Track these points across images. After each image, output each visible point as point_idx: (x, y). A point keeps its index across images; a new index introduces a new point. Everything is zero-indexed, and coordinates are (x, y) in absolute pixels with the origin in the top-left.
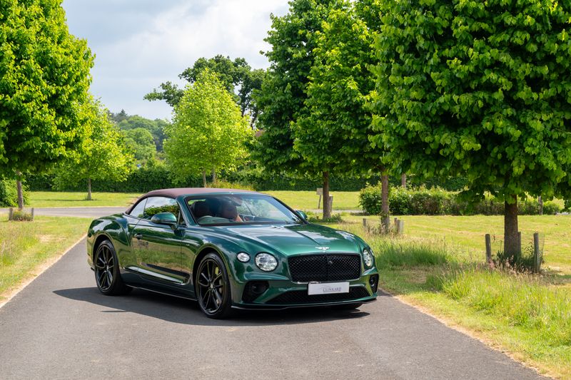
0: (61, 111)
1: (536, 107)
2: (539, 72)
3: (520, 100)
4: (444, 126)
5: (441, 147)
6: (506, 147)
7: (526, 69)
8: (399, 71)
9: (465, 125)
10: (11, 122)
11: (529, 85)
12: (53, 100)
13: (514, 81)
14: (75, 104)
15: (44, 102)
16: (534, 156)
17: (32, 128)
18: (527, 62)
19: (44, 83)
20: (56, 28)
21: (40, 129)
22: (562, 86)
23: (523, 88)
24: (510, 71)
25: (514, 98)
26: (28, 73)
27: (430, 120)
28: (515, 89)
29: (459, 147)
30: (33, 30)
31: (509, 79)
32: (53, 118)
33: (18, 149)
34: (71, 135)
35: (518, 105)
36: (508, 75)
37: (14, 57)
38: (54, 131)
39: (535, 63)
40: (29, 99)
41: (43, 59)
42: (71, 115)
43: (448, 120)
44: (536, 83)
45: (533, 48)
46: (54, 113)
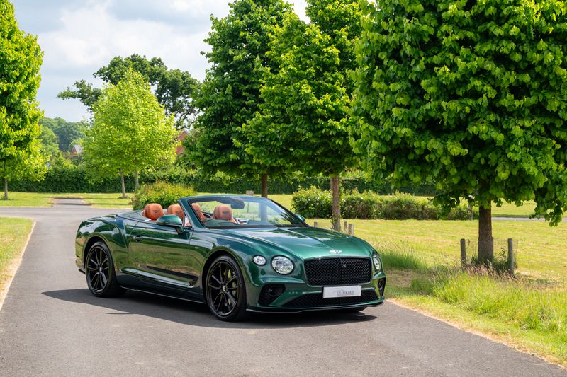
0: (12, 109)
1: (519, 114)
2: (520, 80)
3: (504, 107)
4: (428, 133)
5: (427, 152)
6: (488, 154)
7: (512, 77)
8: (382, 77)
9: (448, 131)
11: (511, 92)
12: (4, 98)
13: (498, 89)
14: (25, 102)
16: (516, 162)
18: (510, 70)
20: (6, 23)
22: (543, 94)
23: (506, 95)
24: (494, 78)
25: (497, 105)
27: (416, 127)
28: (498, 97)
29: (446, 151)
31: (493, 87)
32: (4, 116)
34: (21, 134)
35: (501, 111)
36: (492, 83)
38: (5, 130)
39: (518, 71)
42: (21, 113)
43: (433, 126)
44: (519, 90)
45: (517, 57)
46: (5, 111)
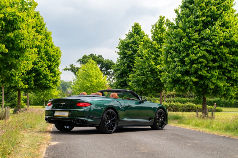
0: (52, 71)
1: (214, 68)
2: (214, 58)
5: (185, 81)
7: (211, 57)
9: (191, 74)
10: (36, 74)
11: (212, 61)
12: (49, 67)
13: (207, 60)
14: (56, 69)
15: (46, 68)
17: (43, 76)
18: (211, 55)
19: (47, 61)
20: (50, 43)
21: (45, 77)
22: (221, 63)
23: (210, 63)
24: (206, 57)
26: (41, 58)
27: (182, 73)
28: (208, 63)
29: (191, 80)
30: (43, 44)
32: (49, 73)
33: (37, 84)
34: (55, 79)
36: (205, 59)
37: (38, 53)
38: (50, 78)
40: (42, 66)
41: (46, 53)
42: (54, 73)
44: (214, 61)
45: (214, 51)
46: (50, 71)
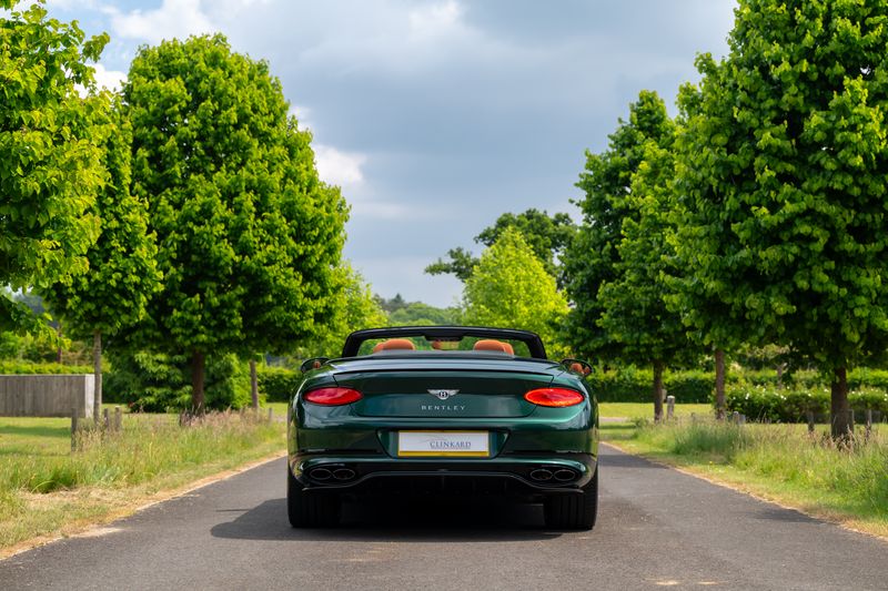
0: (310, 275)
2: (861, 220)
3: (845, 251)
4: (747, 284)
5: (745, 310)
6: (827, 308)
10: (249, 290)
11: (849, 234)
12: (299, 262)
13: (831, 230)
14: (328, 268)
15: (289, 266)
17: (274, 296)
18: (848, 208)
19: (292, 243)
20: (304, 173)
21: (284, 296)
23: (843, 238)
24: (826, 218)
25: (836, 249)
26: (271, 230)
28: (834, 241)
29: (769, 308)
30: (277, 177)
31: (825, 228)
32: (299, 284)
33: (256, 323)
34: (321, 303)
35: (844, 259)
37: (254, 209)
38: (301, 300)
39: (858, 208)
40: (271, 262)
41: (290, 211)
42: (321, 281)
46: (301, 278)
